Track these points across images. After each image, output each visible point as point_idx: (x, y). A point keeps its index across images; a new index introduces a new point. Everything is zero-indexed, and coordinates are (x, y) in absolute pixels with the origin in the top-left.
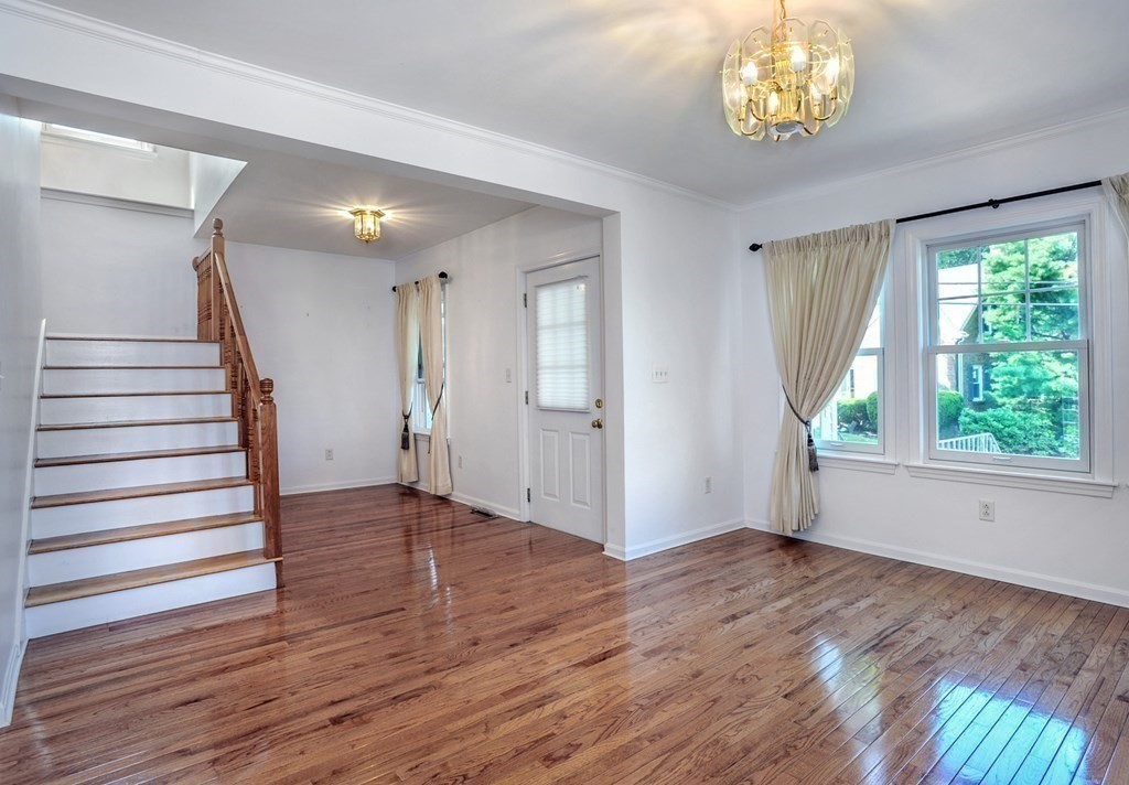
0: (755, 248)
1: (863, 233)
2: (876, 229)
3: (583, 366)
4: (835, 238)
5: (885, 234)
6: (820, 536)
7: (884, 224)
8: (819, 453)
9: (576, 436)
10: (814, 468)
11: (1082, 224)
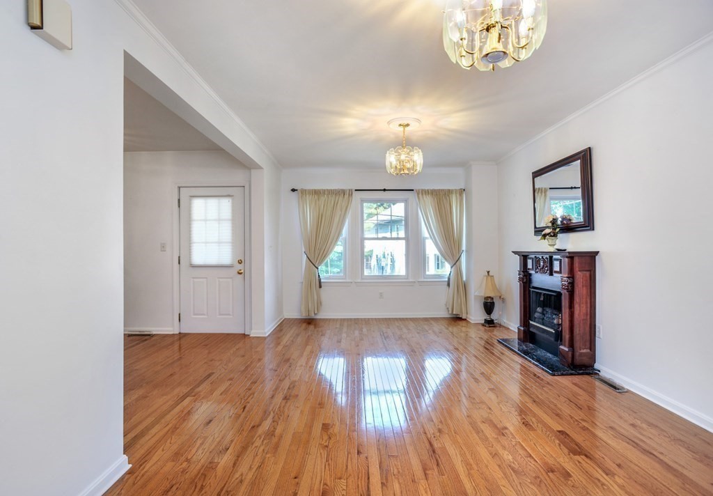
0: (293, 190)
1: (343, 192)
2: (348, 192)
3: (229, 242)
4: (331, 192)
5: (351, 194)
6: (322, 315)
7: (351, 191)
8: (322, 281)
9: (221, 280)
10: (320, 287)
11: (406, 201)
